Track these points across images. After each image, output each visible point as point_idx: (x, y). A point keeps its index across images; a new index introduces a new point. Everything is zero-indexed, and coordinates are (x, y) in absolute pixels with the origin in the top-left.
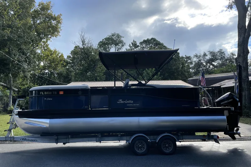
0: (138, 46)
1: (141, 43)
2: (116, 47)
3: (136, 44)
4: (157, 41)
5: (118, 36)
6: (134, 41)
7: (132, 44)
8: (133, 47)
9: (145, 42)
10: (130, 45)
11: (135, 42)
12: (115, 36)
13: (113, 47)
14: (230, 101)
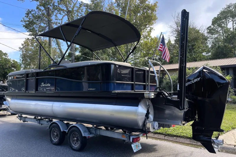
2: (234, 20)
12: (231, 7)
13: (230, 20)
14: (196, 81)
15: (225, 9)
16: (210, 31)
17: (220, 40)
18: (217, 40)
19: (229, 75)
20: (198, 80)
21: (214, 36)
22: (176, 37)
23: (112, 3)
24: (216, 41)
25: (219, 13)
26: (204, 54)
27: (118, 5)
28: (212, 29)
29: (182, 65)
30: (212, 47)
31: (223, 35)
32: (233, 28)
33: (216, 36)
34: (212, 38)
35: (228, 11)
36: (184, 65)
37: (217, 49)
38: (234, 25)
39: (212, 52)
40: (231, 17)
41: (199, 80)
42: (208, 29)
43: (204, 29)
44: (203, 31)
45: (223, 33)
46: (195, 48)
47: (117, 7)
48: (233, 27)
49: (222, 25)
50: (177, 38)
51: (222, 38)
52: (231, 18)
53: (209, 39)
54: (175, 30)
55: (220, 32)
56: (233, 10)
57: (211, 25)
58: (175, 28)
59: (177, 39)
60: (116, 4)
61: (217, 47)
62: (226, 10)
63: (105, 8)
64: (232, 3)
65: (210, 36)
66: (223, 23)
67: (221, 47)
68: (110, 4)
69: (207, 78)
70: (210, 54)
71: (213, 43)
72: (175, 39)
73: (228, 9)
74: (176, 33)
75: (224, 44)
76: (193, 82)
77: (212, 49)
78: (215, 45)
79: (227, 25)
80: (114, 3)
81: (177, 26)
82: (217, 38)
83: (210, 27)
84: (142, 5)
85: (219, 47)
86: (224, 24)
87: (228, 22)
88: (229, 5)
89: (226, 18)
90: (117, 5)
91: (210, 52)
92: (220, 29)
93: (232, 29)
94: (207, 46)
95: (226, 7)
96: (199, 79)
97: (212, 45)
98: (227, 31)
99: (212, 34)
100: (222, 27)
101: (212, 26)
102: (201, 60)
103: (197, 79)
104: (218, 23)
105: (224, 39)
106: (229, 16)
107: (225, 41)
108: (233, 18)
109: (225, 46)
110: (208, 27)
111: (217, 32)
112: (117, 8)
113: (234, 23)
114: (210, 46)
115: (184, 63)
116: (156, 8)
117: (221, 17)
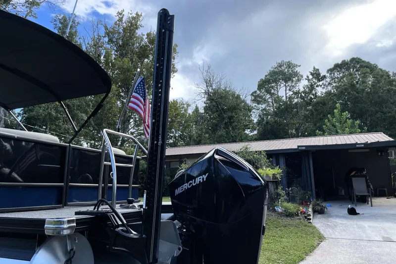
0: (324, 77)
1: (331, 71)
2: (287, 85)
3: (319, 74)
4: (363, 62)
5: (289, 65)
6: (314, 68)
7: (312, 74)
8: (314, 80)
9: (338, 67)
10: (308, 77)
11: (318, 70)
12: (283, 66)
13: (282, 85)
14: (200, 181)
15: (276, 68)
16: (255, 98)
17: (268, 112)
18: (265, 113)
19: (278, 167)
20: (203, 179)
21: (260, 105)
22: (205, 103)
23: (99, 36)
24: (263, 114)
25: (267, 74)
26: (247, 132)
27: (111, 41)
28: (258, 96)
29: (155, 142)
30: (259, 123)
31: (273, 105)
32: (286, 97)
33: (264, 106)
34: (258, 110)
35: (279, 71)
36: (160, 142)
37: (265, 126)
38: (287, 92)
39: (258, 129)
40: (283, 80)
41: (205, 180)
42: (252, 95)
43: (245, 93)
44: (244, 96)
45: (272, 102)
46: (233, 122)
47: (108, 44)
48: (286, 95)
49: (271, 90)
50: (207, 104)
51: (272, 110)
52: (283, 82)
53: (254, 110)
54: (204, 91)
55: (269, 100)
56: (286, 70)
57: (256, 90)
58: (204, 88)
59: (206, 106)
60: (106, 39)
61: (264, 122)
62: (276, 70)
63: (86, 43)
64: (285, 61)
65: (255, 106)
66: (273, 88)
67: (271, 123)
68: (96, 37)
69: (223, 175)
70: (255, 132)
71: (260, 116)
72: (205, 105)
73: (279, 68)
74: (206, 96)
75: (274, 119)
76: (194, 185)
77: (258, 125)
78: (263, 119)
79: (278, 92)
80: (104, 37)
81: (207, 86)
82: (264, 109)
83: (255, 92)
84: (153, 46)
85: (267, 123)
86: (274, 90)
87: (279, 87)
88: (280, 62)
89: (276, 81)
90: (109, 41)
91: (255, 130)
92: (268, 96)
93: (284, 98)
94: (251, 121)
95: (276, 66)
96: (205, 177)
97: (258, 120)
98: (278, 100)
99: (259, 103)
100: (272, 95)
101: (258, 91)
102: (241, 141)
103: (201, 177)
104: (266, 88)
105: (274, 111)
106: (280, 79)
107: (276, 114)
108: (286, 82)
109: (276, 122)
110: (253, 93)
111: (265, 100)
112: (109, 46)
113: (288, 88)
114: (255, 120)
115: (160, 137)
116: (175, 53)
117: (269, 80)
